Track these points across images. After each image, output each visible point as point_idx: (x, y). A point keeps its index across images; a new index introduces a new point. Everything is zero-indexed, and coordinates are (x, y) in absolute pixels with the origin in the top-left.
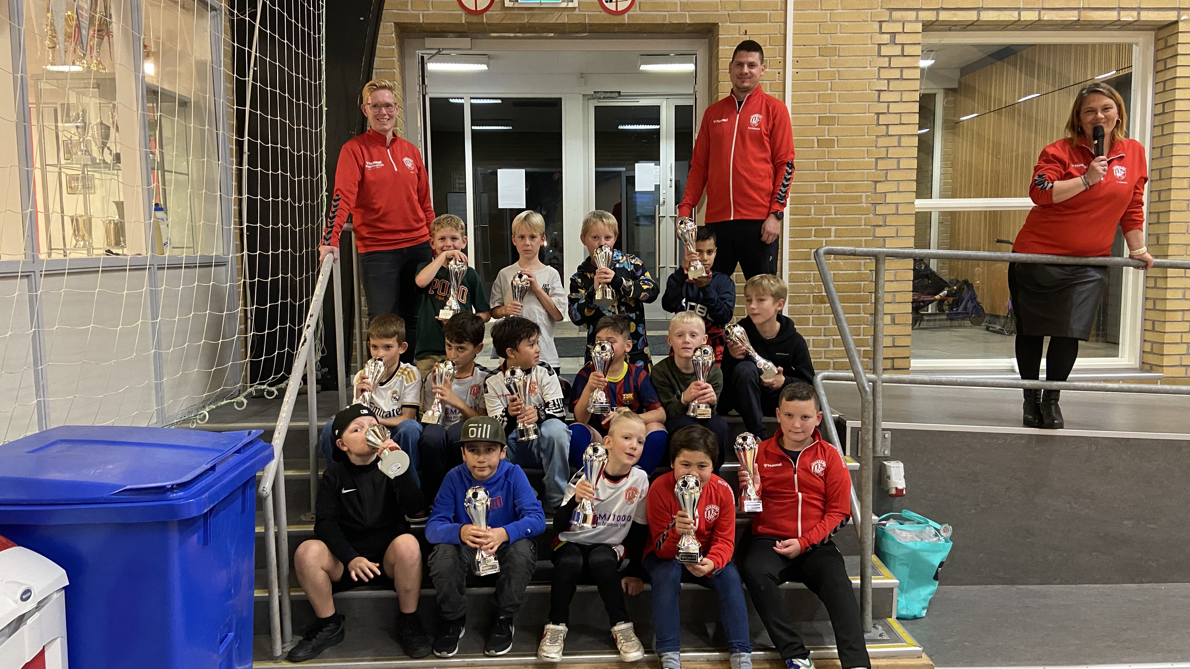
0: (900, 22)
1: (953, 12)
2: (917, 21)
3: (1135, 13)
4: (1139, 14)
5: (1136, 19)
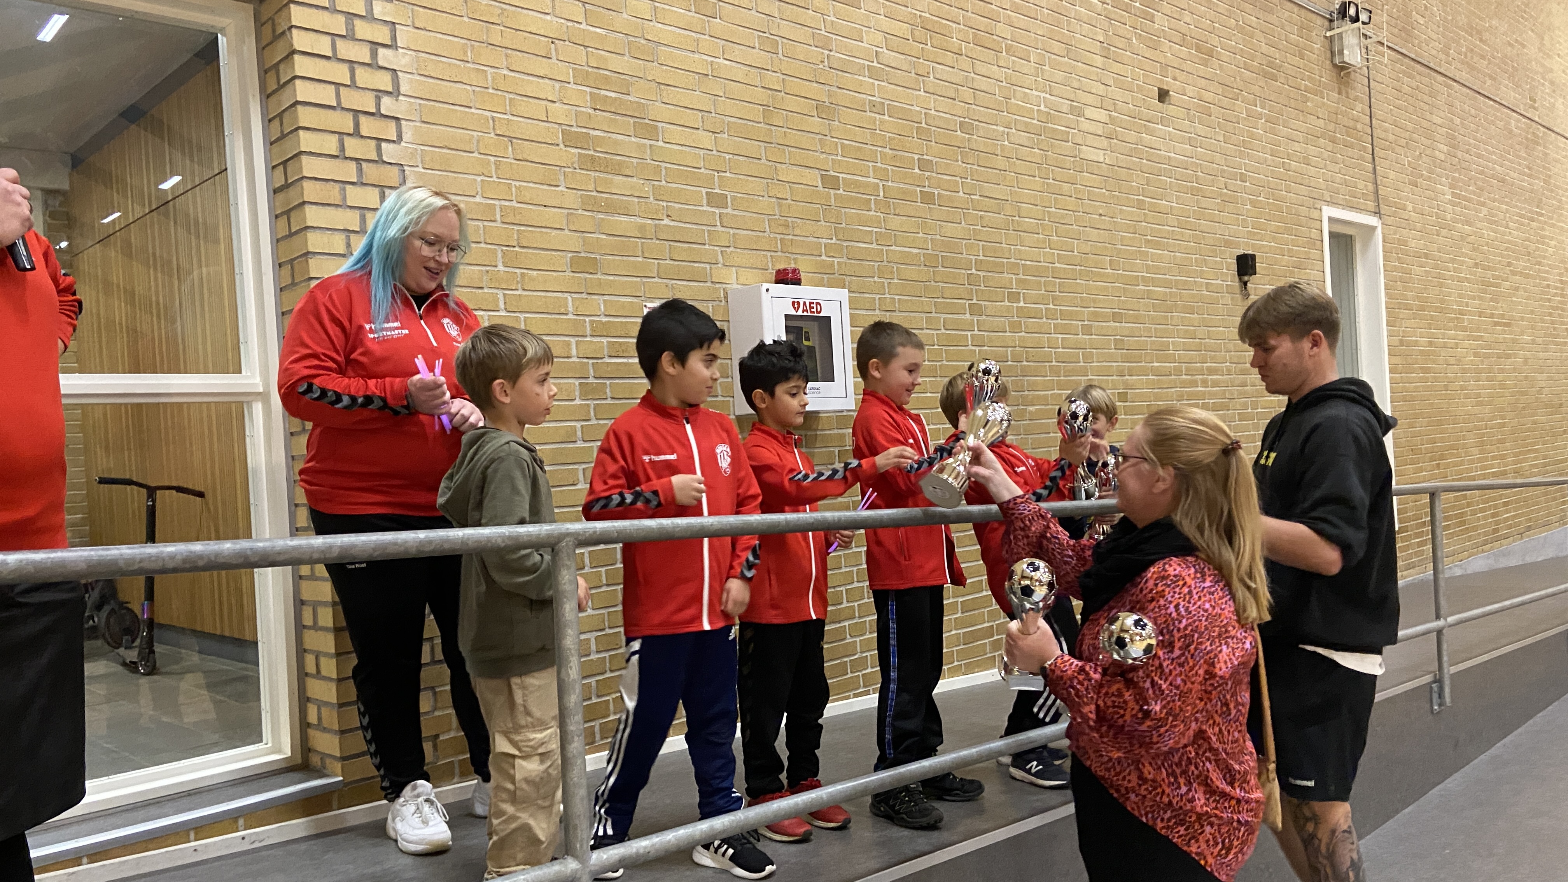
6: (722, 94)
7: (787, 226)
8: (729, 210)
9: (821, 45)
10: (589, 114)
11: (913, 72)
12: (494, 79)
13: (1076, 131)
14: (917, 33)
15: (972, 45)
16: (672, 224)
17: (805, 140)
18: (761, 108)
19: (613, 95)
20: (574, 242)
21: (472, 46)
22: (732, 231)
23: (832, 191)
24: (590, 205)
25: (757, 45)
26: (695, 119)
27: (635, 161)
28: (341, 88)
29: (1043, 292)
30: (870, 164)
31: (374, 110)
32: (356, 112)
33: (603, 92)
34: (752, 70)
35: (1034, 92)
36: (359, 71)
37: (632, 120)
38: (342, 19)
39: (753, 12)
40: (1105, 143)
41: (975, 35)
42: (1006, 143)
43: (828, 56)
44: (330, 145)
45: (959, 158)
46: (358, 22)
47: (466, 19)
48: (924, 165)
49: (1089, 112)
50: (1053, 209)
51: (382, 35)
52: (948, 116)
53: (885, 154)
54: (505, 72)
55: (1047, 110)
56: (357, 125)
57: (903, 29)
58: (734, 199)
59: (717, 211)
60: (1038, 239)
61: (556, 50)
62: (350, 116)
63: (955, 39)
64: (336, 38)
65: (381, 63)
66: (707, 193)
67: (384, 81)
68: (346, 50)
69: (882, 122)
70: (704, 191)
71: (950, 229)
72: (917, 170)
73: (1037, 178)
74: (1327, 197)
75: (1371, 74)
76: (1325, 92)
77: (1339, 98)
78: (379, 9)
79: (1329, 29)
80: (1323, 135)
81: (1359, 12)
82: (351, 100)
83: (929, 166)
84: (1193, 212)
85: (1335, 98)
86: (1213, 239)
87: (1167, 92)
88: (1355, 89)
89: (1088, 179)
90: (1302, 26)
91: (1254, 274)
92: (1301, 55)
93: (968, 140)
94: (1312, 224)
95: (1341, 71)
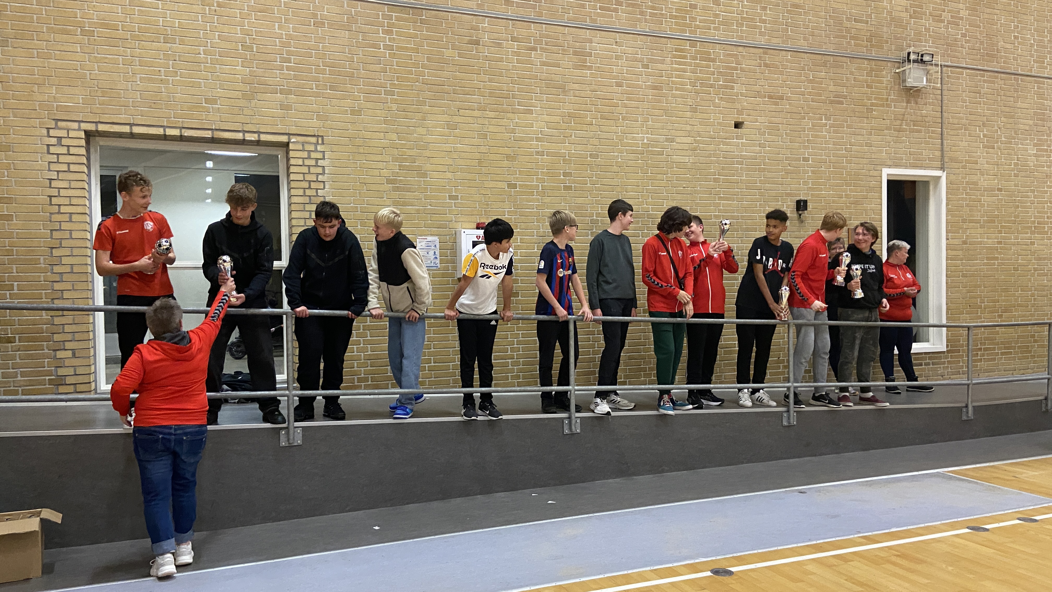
0: (65, 129)
1: (109, 125)
2: (79, 129)
3: (256, 135)
4: (259, 136)
5: (257, 139)
6: (458, 157)
7: (487, 205)
8: (459, 201)
9: (509, 132)
10: (398, 172)
11: (562, 136)
12: (360, 164)
13: (669, 150)
14: (564, 120)
15: (599, 120)
16: (432, 207)
17: (499, 170)
18: (477, 161)
19: (408, 164)
21: (352, 155)
22: (460, 209)
23: (513, 190)
25: (476, 137)
26: (445, 168)
27: (416, 186)
28: (305, 175)
29: (640, 225)
30: (535, 177)
31: (315, 180)
32: (310, 182)
33: (404, 164)
34: (473, 147)
35: (640, 135)
36: (312, 168)
37: (415, 172)
38: (306, 153)
39: (476, 125)
40: (690, 152)
41: (601, 115)
42: (620, 160)
43: (513, 136)
44: (301, 192)
45: (589, 169)
46: (312, 153)
47: (350, 146)
48: (565, 174)
49: (678, 140)
50: (650, 187)
51: (319, 156)
52: (583, 152)
53: (543, 172)
54: (365, 162)
55: (649, 142)
56: (310, 185)
57: (558, 119)
58: (462, 196)
59: (453, 201)
60: (638, 202)
61: (385, 151)
62: (308, 183)
63: (589, 119)
64: (305, 159)
65: (319, 165)
66: (449, 195)
67: (320, 170)
68: (307, 162)
69: (542, 159)
70: (447, 194)
71: (580, 200)
72: (562, 177)
73: (640, 174)
74: (889, 163)
75: (945, 87)
76: (893, 104)
77: (907, 105)
78: (319, 148)
79: (899, 68)
80: (888, 128)
81: (922, 56)
82: (308, 177)
83: (569, 174)
84: (760, 181)
85: (903, 106)
86: (776, 193)
87: (742, 123)
88: (926, 98)
89: (677, 171)
90: (872, 70)
91: (806, 209)
92: (868, 86)
93: (595, 161)
94: (872, 179)
95: (909, 90)
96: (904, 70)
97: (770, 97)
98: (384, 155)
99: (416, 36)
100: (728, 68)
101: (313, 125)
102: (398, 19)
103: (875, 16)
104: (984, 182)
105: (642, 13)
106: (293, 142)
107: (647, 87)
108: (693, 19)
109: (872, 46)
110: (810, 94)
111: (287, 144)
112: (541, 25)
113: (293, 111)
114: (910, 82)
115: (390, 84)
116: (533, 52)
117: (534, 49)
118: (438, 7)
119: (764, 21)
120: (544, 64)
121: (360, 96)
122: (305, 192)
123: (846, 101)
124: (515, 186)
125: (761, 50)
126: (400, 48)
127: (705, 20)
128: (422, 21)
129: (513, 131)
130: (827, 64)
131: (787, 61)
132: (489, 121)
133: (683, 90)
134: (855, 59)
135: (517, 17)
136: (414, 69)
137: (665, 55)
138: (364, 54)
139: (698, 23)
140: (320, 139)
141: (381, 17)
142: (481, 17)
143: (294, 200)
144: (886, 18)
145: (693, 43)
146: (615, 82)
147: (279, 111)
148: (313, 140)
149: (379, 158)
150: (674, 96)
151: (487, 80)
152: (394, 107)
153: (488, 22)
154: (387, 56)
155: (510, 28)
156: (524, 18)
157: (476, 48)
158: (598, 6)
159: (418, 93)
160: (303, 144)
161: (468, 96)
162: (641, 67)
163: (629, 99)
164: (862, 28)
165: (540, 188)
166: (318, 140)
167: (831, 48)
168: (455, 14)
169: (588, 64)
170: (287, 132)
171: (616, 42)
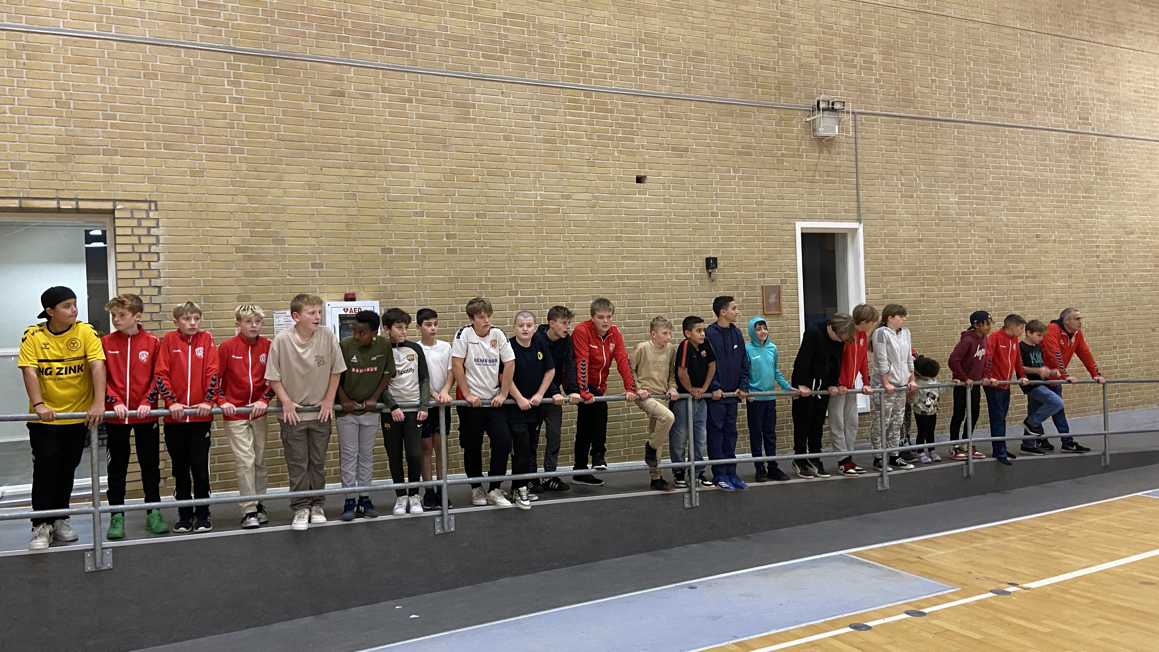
3: (74, 203)
4: (77, 204)
5: (75, 207)
6: (322, 221)
7: (358, 272)
8: (324, 269)
9: (382, 191)
10: (249, 239)
11: (443, 194)
12: (202, 232)
13: (564, 207)
14: (446, 177)
15: (486, 176)
16: (292, 278)
17: (372, 234)
18: (345, 224)
19: (262, 230)
20: (238, 290)
21: (194, 221)
22: (325, 278)
23: (388, 255)
24: (247, 274)
25: (344, 197)
26: (306, 233)
27: (272, 254)
28: (135, 246)
29: (536, 289)
30: (413, 240)
31: (147, 251)
32: (140, 253)
33: (257, 229)
34: (340, 209)
35: (533, 192)
36: (143, 238)
37: (271, 238)
38: (136, 221)
39: (342, 184)
40: (589, 210)
42: (510, 219)
43: (387, 196)
44: (130, 266)
45: (475, 230)
46: (142, 221)
47: (190, 212)
48: (448, 237)
49: (575, 196)
50: (546, 248)
51: (152, 223)
52: (468, 212)
53: (423, 234)
54: (208, 228)
55: (543, 199)
56: (141, 257)
57: (438, 176)
58: (327, 264)
59: (317, 270)
60: (532, 264)
61: (233, 216)
62: (138, 255)
63: (474, 176)
64: (134, 228)
65: (152, 234)
66: (312, 263)
67: (153, 240)
68: (137, 231)
69: (421, 220)
70: (310, 263)
71: (465, 265)
72: (445, 239)
73: (533, 234)
74: (803, 215)
75: (859, 135)
76: (805, 154)
77: (820, 155)
78: (152, 214)
79: (809, 117)
80: (802, 180)
81: (833, 104)
82: (138, 249)
83: (453, 236)
84: (666, 238)
85: (814, 156)
86: (684, 251)
87: (645, 177)
88: (839, 147)
89: (574, 230)
90: (781, 119)
91: (716, 267)
92: (779, 136)
93: (482, 221)
94: (785, 233)
95: (821, 139)
96: (815, 119)
97: (673, 149)
98: (232, 220)
99: (268, 88)
100: (627, 119)
101: (145, 189)
102: (246, 69)
103: (782, 63)
104: (903, 233)
105: (530, 61)
106: (119, 209)
107: (538, 141)
108: (587, 68)
109: (781, 94)
110: (716, 145)
111: (112, 212)
112: (416, 74)
113: (119, 174)
114: (822, 131)
115: (239, 141)
116: (407, 104)
117: (410, 101)
118: (295, 56)
119: (665, 70)
120: (420, 116)
121: (202, 155)
122: (134, 266)
123: (755, 152)
124: (390, 251)
125: (663, 100)
126: (248, 101)
127: (599, 68)
128: (276, 71)
129: (387, 190)
130: (733, 113)
131: (691, 111)
132: (358, 181)
133: (579, 143)
134: (763, 109)
135: (388, 66)
136: (267, 124)
137: (558, 106)
138: (206, 108)
139: (592, 72)
140: (153, 205)
141: (225, 67)
142: (345, 67)
143: (121, 275)
144: (794, 64)
145: (588, 93)
146: (503, 135)
147: (102, 174)
148: (145, 206)
149: (227, 224)
150: (568, 150)
151: (355, 135)
152: (244, 166)
153: (354, 71)
154: (235, 110)
155: (381, 78)
156: (396, 67)
157: (341, 100)
158: (481, 54)
159: (272, 151)
160: (132, 211)
161: (332, 153)
162: (531, 119)
163: (519, 154)
164: (769, 75)
165: (420, 252)
166: (150, 205)
167: (736, 97)
168: (315, 63)
169: (472, 116)
170: (112, 198)
171: (502, 93)
